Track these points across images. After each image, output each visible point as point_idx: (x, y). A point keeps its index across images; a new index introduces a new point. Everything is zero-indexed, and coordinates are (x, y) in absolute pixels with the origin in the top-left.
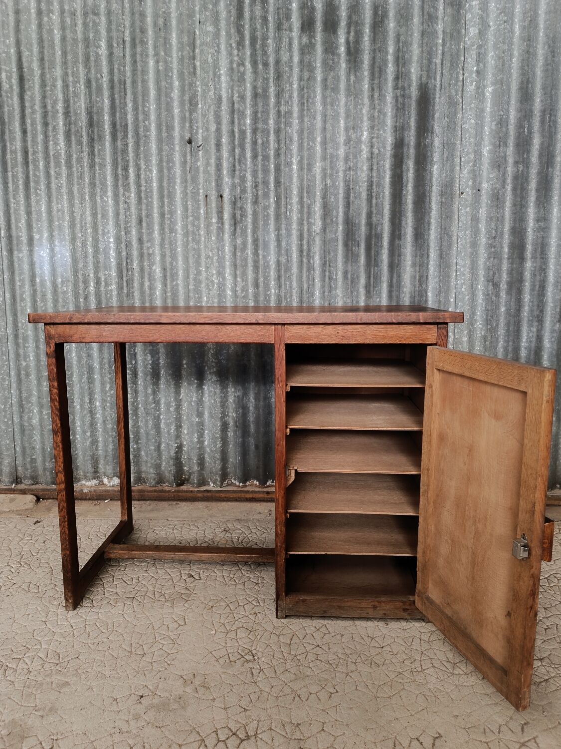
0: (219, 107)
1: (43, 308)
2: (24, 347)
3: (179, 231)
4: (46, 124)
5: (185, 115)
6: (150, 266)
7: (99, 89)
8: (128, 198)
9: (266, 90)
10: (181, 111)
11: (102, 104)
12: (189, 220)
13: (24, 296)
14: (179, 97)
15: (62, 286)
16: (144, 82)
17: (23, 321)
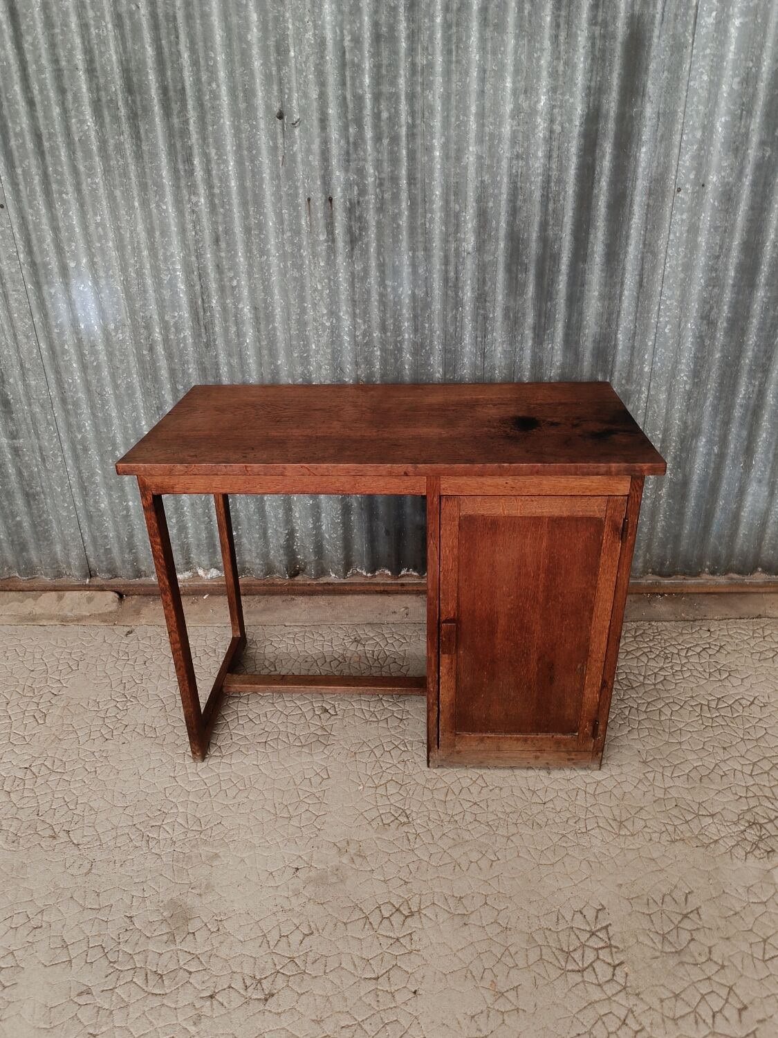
0: (322, 57)
1: (95, 364)
2: (76, 414)
3: (273, 251)
4: (62, 91)
5: (271, 73)
6: (235, 305)
7: (136, 29)
8: (196, 204)
9: (392, 28)
10: (265, 64)
11: (144, 54)
12: (285, 237)
13: (66, 347)
14: (260, 40)
15: (117, 333)
16: (205, 16)
17: (70, 381)
